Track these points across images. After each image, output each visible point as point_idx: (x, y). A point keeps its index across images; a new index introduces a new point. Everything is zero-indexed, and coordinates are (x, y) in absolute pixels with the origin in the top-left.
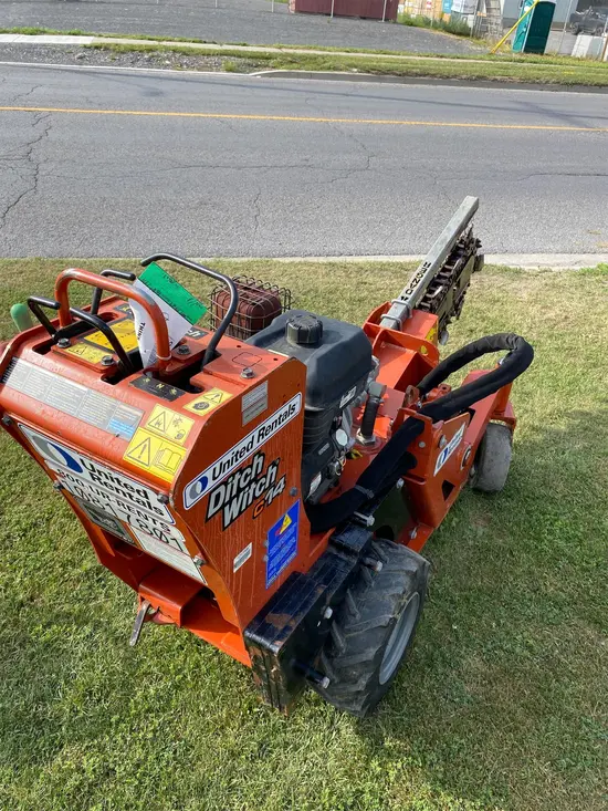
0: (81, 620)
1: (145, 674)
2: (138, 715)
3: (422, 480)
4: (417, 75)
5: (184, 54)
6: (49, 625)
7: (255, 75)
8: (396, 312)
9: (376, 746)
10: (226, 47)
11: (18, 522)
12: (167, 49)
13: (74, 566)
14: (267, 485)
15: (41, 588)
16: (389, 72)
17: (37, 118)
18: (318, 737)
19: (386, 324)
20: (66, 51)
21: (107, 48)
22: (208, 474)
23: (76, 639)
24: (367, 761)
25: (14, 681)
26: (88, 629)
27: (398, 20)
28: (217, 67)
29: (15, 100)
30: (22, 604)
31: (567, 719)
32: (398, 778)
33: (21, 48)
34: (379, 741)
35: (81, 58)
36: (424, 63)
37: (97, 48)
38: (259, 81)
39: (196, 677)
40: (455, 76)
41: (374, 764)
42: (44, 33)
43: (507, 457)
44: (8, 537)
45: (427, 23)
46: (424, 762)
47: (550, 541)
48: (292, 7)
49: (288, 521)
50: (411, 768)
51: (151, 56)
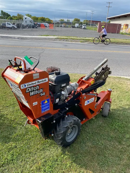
0: (21, 125)
1: (28, 134)
2: (24, 140)
3: (81, 105)
4: (120, 43)
5: (73, 39)
6: (15, 124)
7: (86, 43)
8: (86, 78)
9: (64, 153)
10: (82, 38)
11: (16, 109)
12: (70, 38)
13: (23, 117)
14: (40, 92)
15: (16, 119)
16: (114, 42)
17: (43, 49)
18: (54, 149)
19: (83, 79)
20: (52, 39)
21: (59, 38)
22: (26, 85)
23: (19, 127)
24: (61, 155)
25: (7, 131)
26: (21, 126)
27: (120, 33)
28: (79, 41)
29: (40, 46)
30: (12, 121)
31: (104, 156)
32: (66, 159)
33: (44, 38)
34: (65, 152)
35: (54, 40)
36: (122, 41)
37: (57, 38)
38: (87, 44)
39: (36, 136)
40: (129, 43)
41: (62, 156)
42: (49, 36)
43: (108, 109)
44: (14, 111)
45: (126, 34)
46: (72, 157)
47: (115, 126)
48: (98, 31)
49: (46, 102)
50: (69, 158)
51: (67, 40)
